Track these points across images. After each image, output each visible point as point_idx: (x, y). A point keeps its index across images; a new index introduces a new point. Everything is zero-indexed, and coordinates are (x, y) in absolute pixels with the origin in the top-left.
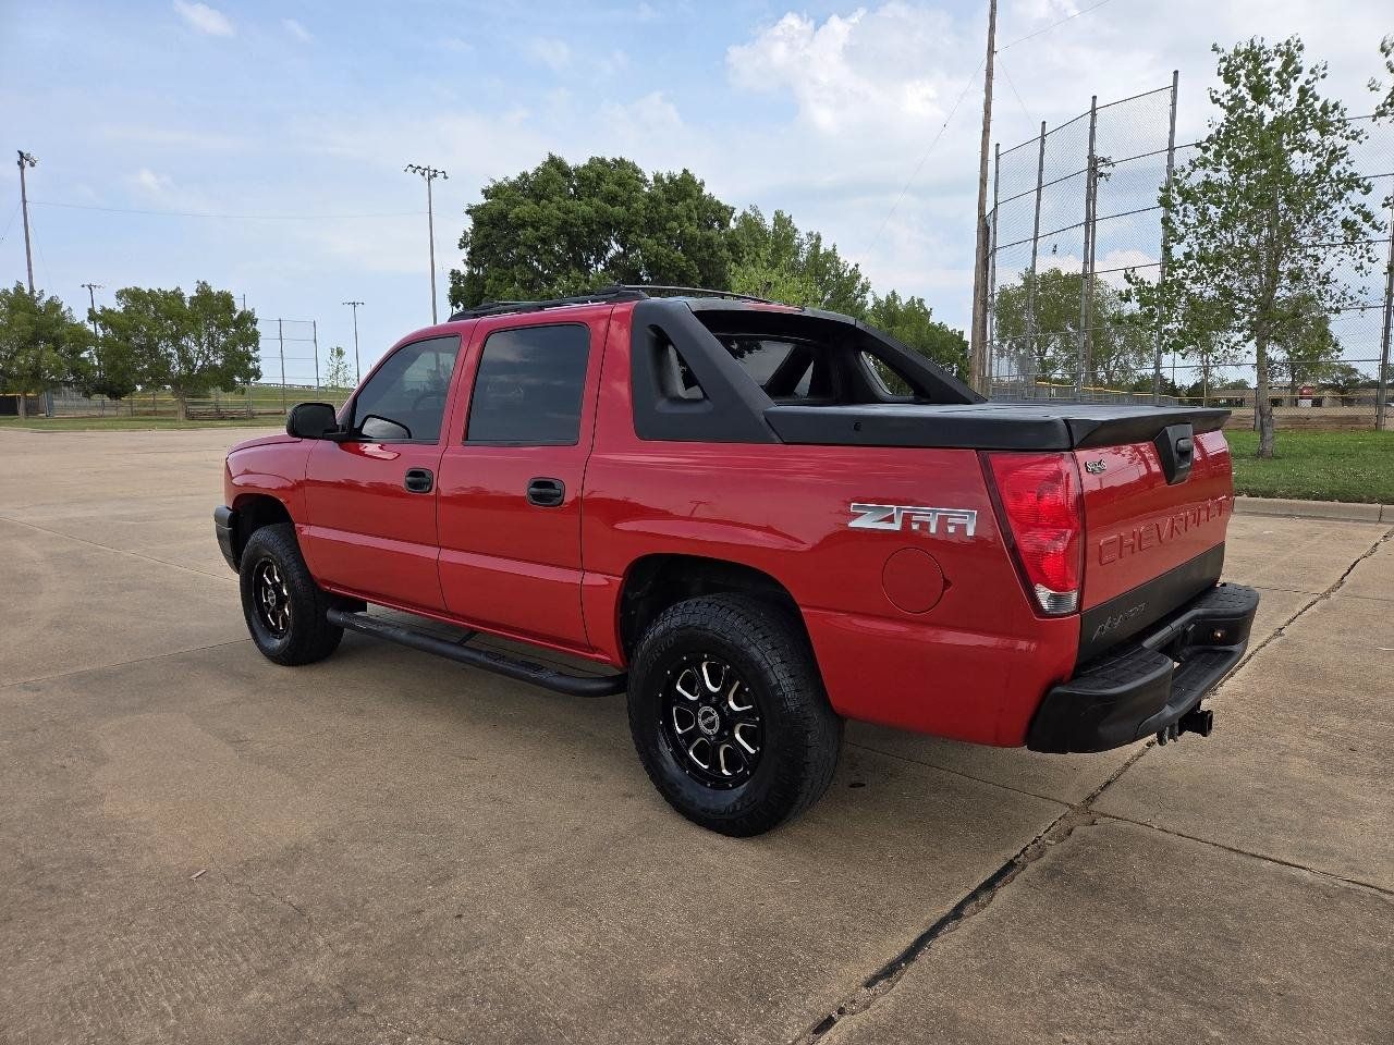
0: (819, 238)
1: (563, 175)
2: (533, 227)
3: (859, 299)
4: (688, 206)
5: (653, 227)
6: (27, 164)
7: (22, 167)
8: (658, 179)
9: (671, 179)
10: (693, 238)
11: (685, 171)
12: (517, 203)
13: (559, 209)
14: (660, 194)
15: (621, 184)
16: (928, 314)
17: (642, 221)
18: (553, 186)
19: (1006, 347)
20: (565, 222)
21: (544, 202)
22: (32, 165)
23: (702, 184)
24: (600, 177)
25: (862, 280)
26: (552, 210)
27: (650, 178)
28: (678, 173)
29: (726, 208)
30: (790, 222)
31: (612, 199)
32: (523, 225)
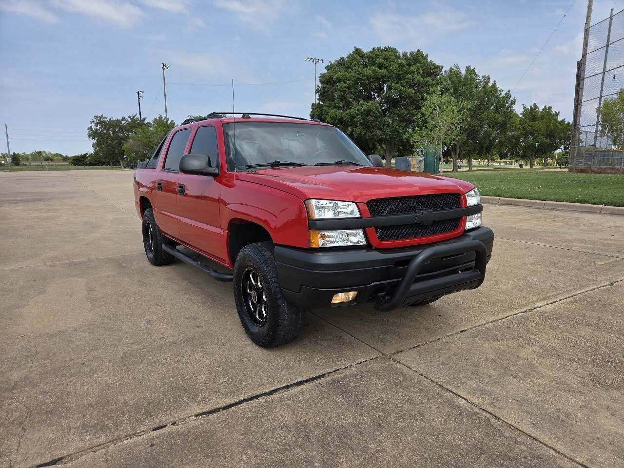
0: (489, 79)
1: (361, 57)
2: (344, 82)
3: (510, 108)
4: (417, 67)
5: (399, 78)
6: (165, 68)
7: (164, 70)
8: (405, 55)
9: (411, 54)
10: (419, 82)
11: (419, 50)
12: (337, 71)
13: (356, 72)
14: (404, 62)
15: (386, 59)
16: (557, 114)
17: (394, 75)
18: (355, 62)
19: (606, 131)
20: (358, 78)
21: (350, 70)
22: (167, 68)
23: (427, 56)
24: (377, 56)
25: (512, 98)
26: (353, 74)
27: (401, 55)
28: (415, 51)
29: (438, 67)
30: (474, 71)
31: (381, 66)
32: (339, 82)
